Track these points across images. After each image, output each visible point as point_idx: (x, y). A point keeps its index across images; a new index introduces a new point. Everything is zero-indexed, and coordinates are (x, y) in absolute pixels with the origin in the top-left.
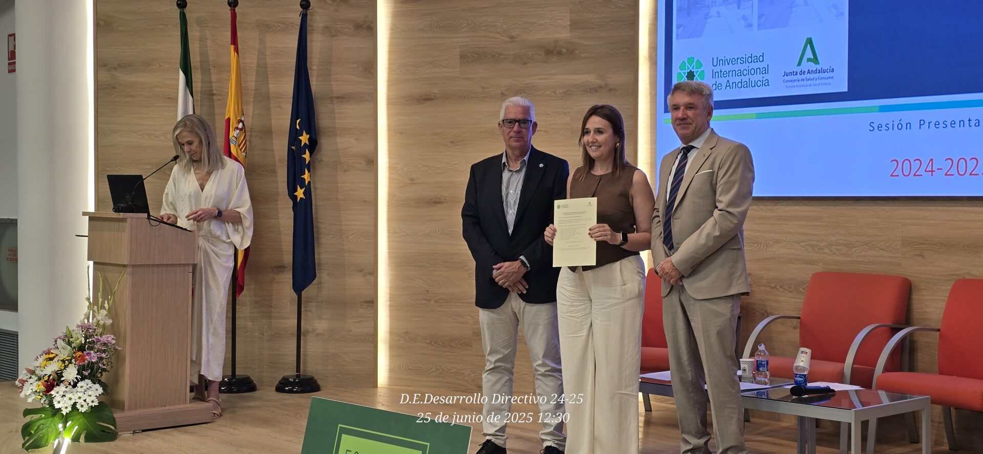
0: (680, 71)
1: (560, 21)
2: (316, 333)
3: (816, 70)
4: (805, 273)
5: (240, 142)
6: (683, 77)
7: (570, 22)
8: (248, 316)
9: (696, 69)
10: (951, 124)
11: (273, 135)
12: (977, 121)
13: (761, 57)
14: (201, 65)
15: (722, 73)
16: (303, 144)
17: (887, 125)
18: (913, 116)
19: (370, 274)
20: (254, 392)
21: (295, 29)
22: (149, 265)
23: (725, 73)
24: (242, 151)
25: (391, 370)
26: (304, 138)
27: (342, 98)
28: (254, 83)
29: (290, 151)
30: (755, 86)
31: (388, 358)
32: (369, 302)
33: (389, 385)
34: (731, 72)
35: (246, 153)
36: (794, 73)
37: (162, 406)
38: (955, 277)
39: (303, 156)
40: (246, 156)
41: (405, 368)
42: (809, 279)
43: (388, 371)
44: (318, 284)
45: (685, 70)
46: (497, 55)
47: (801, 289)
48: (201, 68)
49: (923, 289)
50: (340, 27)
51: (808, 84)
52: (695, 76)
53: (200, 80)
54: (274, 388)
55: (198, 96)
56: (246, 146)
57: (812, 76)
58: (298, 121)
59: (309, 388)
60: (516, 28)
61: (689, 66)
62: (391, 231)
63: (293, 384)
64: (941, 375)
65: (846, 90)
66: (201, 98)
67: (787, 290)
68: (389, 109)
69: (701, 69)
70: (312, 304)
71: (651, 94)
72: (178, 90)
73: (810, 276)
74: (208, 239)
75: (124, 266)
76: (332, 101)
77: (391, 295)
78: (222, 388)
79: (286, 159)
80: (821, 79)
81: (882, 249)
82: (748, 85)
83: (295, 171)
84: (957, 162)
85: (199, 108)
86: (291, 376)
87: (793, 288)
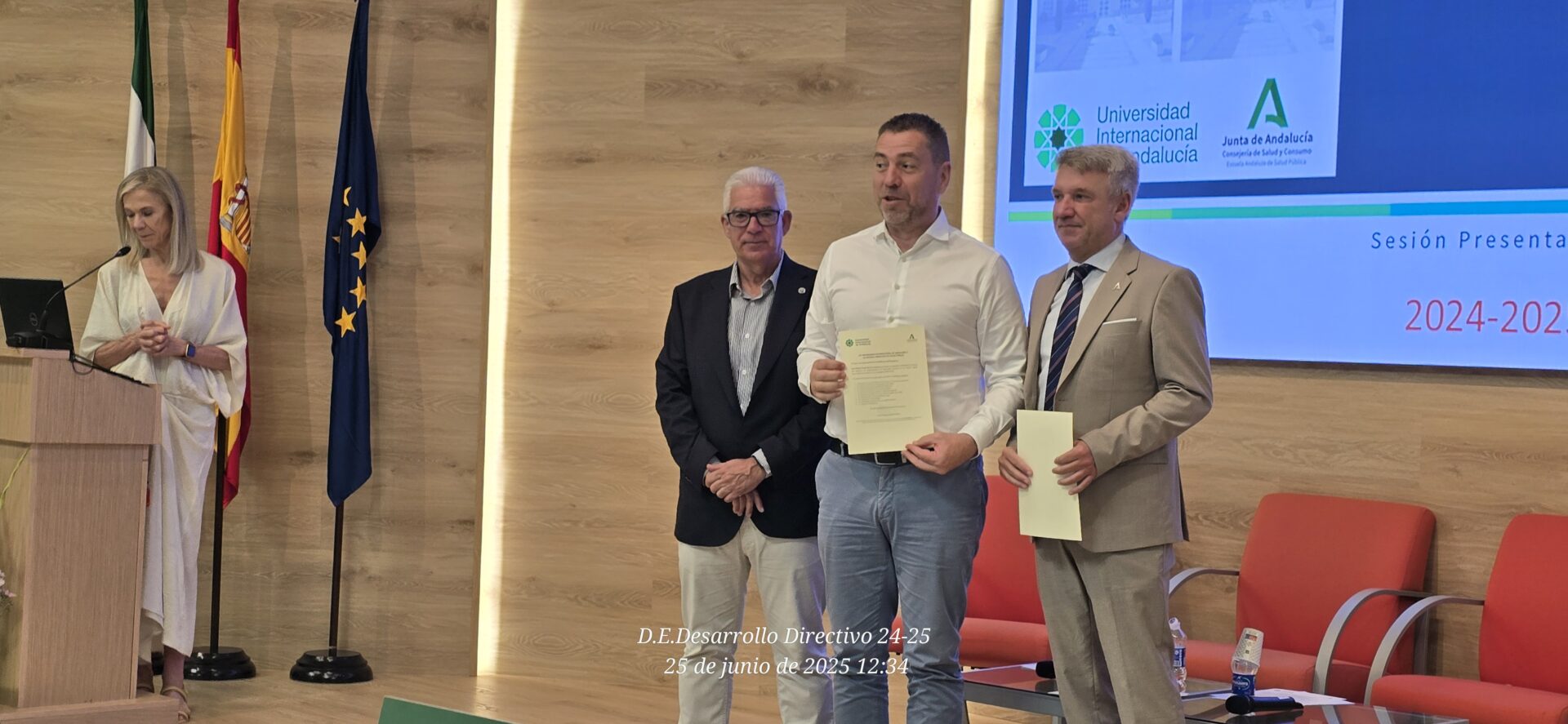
0: (1039, 128)
1: (828, 30)
2: (368, 576)
3: (1282, 137)
4: (1250, 495)
5: (238, 226)
6: (1045, 139)
7: (847, 31)
8: (244, 540)
9: (1068, 125)
10: (1516, 241)
11: (300, 212)
12: (1561, 238)
13: (1185, 110)
14: (170, 83)
15: (1115, 135)
16: (354, 233)
17: (1403, 239)
18: (1451, 225)
19: (470, 471)
20: (253, 679)
21: (346, 24)
22: (69, 446)
23: (1120, 135)
24: (243, 241)
25: (503, 646)
26: (357, 223)
27: (428, 152)
28: (267, 120)
29: (331, 245)
30: (1172, 160)
31: (497, 625)
32: (465, 522)
33: (498, 673)
34: (1130, 135)
35: (250, 245)
36: (1243, 141)
37: (86, 702)
38: (1514, 510)
39: (355, 254)
40: (248, 251)
41: (529, 643)
42: (1257, 506)
43: (497, 646)
44: (373, 487)
45: (1049, 126)
46: (713, 87)
47: (1242, 523)
48: (170, 88)
49: (1456, 530)
50: (430, 24)
51: (1267, 161)
52: (1065, 138)
53: (168, 110)
54: (289, 673)
55: (162, 139)
56: (248, 230)
57: (1274, 147)
58: (347, 191)
59: (351, 675)
60: (747, 39)
61: (1056, 120)
62: (511, 396)
63: (323, 666)
64: (1482, 683)
65: (1333, 174)
66: (168, 140)
67: (1218, 524)
68: (512, 176)
69: (1079, 126)
70: (361, 522)
71: (986, 167)
72: (127, 125)
73: (1259, 500)
74: (175, 398)
75: (25, 445)
76: (409, 156)
77: (506, 510)
78: (194, 671)
79: (324, 259)
80: (1290, 152)
81: (1387, 457)
82: (1159, 158)
83: (338, 280)
84: (1524, 308)
85: (165, 161)
86: (320, 653)
87: (1226, 520)
